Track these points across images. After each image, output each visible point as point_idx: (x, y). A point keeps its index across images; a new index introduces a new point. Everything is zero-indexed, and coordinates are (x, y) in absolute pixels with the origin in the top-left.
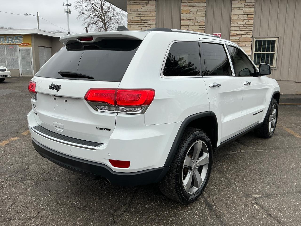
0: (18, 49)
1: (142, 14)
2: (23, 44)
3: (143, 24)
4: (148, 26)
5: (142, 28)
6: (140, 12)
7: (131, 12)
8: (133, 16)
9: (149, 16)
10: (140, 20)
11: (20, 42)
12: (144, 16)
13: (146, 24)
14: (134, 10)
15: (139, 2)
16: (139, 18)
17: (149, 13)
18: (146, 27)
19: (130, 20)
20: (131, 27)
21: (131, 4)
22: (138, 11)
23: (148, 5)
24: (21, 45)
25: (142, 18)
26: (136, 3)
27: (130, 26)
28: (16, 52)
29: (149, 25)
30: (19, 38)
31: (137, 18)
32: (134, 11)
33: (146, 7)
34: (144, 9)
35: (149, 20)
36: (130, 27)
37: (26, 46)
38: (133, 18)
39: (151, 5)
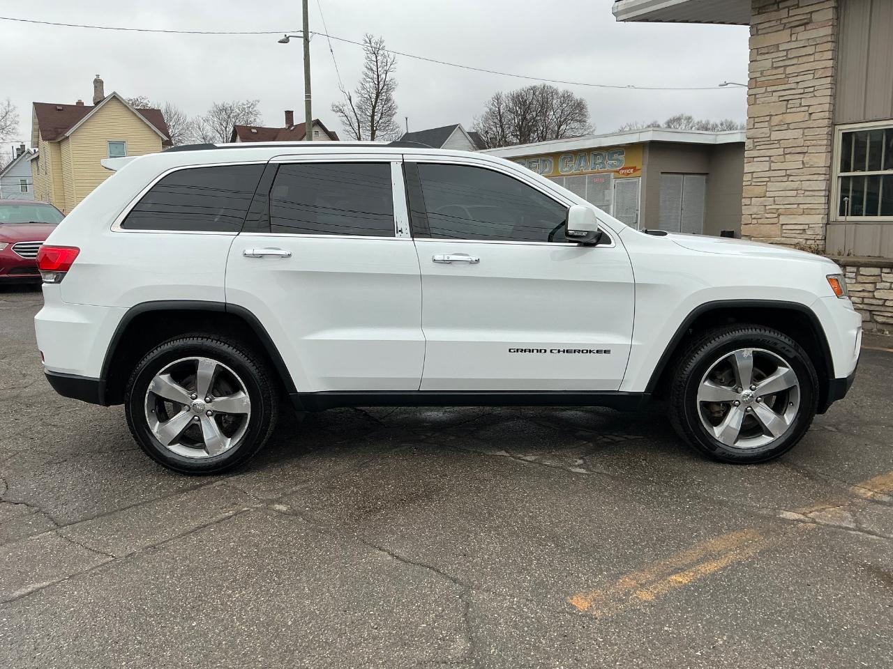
0: (613, 182)
1: (789, 57)
2: (623, 169)
3: (793, 86)
4: (806, 90)
5: (788, 101)
6: (785, 53)
7: (759, 58)
8: (765, 67)
9: (811, 59)
10: (784, 76)
11: (617, 167)
12: (795, 61)
13: (801, 85)
14: (766, 49)
15: (783, 21)
16: (781, 70)
17: (810, 50)
18: (801, 96)
19: (756, 82)
20: (758, 102)
21: (760, 32)
22: (778, 51)
23: (808, 27)
24: (618, 172)
25: (789, 70)
26: (775, 29)
27: (756, 99)
28: (606, 192)
29: (812, 89)
30: (616, 156)
31: (775, 72)
32: (767, 53)
33: (803, 35)
34: (797, 40)
35: (811, 72)
36: (755, 101)
37: (628, 174)
38: (765, 74)
39: (820, 24)
